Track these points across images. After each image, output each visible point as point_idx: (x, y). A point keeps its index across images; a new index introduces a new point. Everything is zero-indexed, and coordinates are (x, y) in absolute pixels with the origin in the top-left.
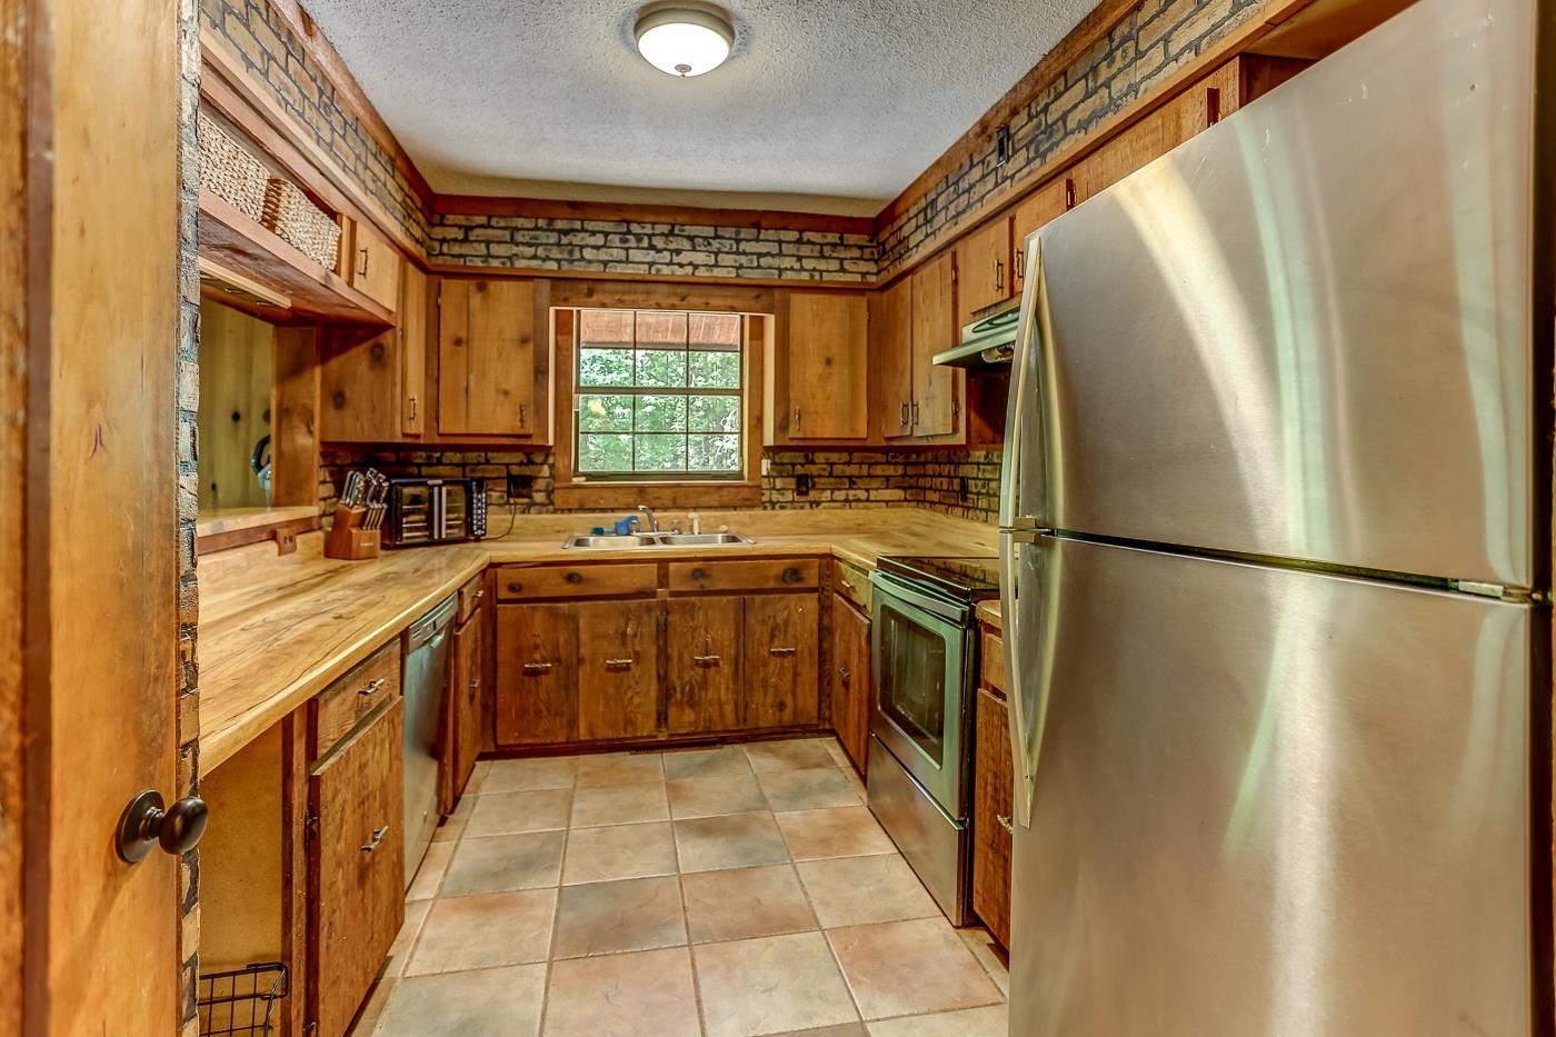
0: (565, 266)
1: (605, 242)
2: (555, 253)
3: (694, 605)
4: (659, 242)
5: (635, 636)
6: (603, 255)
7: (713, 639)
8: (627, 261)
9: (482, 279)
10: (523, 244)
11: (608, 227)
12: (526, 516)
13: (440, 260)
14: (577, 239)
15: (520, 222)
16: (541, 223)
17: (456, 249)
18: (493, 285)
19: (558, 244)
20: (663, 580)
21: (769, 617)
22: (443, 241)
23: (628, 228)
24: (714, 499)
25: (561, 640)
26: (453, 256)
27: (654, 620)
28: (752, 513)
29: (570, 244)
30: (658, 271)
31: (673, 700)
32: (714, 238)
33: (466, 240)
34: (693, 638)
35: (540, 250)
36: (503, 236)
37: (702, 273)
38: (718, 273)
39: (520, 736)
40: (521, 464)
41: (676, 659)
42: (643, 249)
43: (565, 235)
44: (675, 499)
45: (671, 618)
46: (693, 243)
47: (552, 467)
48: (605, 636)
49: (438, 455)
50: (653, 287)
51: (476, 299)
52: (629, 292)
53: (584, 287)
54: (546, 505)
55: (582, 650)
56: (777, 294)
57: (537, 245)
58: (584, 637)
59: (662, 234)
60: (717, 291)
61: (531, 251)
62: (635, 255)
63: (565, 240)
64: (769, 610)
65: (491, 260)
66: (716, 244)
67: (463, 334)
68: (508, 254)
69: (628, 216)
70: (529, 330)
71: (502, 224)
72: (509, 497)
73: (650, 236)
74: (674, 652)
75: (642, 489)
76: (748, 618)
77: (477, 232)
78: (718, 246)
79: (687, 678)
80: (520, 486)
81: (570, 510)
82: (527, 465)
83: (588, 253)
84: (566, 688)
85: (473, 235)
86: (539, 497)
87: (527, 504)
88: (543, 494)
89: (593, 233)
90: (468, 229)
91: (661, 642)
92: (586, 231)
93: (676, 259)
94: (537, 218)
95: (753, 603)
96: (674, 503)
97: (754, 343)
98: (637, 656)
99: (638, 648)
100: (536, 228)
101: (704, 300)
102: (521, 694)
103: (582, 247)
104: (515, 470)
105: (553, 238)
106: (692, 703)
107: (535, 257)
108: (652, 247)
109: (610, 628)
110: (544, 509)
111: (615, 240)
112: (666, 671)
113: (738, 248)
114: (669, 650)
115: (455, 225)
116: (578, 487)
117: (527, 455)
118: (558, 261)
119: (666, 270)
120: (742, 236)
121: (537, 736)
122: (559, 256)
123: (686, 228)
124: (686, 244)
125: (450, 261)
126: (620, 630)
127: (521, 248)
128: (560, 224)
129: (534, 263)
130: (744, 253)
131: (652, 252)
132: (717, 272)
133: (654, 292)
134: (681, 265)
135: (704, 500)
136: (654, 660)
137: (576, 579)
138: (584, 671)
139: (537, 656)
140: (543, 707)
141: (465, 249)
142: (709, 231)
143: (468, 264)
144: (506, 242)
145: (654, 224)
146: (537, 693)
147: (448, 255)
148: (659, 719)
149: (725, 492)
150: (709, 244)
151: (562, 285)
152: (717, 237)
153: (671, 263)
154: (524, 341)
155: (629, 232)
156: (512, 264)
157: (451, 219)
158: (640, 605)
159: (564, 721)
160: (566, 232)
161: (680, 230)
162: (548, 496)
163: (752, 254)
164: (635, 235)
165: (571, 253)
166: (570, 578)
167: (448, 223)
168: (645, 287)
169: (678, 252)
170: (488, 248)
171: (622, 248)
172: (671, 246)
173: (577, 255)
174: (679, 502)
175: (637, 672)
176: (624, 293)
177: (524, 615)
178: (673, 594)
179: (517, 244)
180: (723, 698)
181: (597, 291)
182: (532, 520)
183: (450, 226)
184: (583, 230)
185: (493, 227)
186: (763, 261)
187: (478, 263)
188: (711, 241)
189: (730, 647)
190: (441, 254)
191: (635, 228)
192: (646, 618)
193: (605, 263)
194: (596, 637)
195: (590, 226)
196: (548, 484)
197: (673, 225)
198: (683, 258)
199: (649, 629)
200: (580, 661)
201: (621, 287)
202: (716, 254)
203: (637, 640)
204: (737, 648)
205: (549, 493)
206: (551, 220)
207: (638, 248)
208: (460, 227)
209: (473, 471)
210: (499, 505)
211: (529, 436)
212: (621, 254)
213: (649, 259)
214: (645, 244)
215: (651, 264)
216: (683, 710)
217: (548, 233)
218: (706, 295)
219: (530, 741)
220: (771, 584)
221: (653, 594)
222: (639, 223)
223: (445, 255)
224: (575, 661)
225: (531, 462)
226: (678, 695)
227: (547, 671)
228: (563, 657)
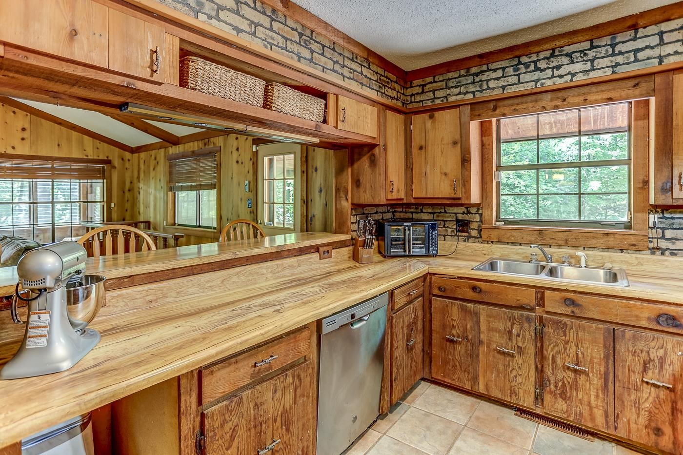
0: (478, 95)
1: (503, 74)
2: (472, 88)
3: (565, 324)
4: (542, 65)
5: (518, 335)
6: (502, 83)
7: (583, 354)
8: (519, 82)
9: (431, 111)
10: (452, 87)
11: (504, 64)
12: (465, 243)
13: (411, 106)
14: (484, 77)
15: (451, 75)
16: (463, 72)
17: (418, 98)
18: (437, 114)
19: (473, 83)
20: (541, 301)
21: (642, 351)
22: (413, 95)
23: (519, 61)
24: (601, 242)
25: (468, 327)
26: (417, 102)
27: (532, 328)
28: (639, 256)
29: (481, 81)
30: (542, 84)
31: (548, 389)
32: (589, 50)
33: (423, 92)
34: (565, 349)
35: (462, 88)
36: (442, 85)
37: (580, 78)
38: (595, 75)
39: (444, 376)
40: (464, 213)
41: (550, 361)
42: (530, 72)
43: (477, 76)
44: (566, 240)
45: (546, 330)
46: (571, 57)
47: (481, 215)
48: (497, 331)
49: (421, 207)
50: (539, 96)
51: (429, 124)
52: (522, 103)
53: (491, 105)
54: (478, 238)
55: (482, 336)
56: (658, 79)
57: (461, 86)
58: (483, 327)
59: (545, 58)
60: (594, 88)
61: (458, 90)
62: (525, 77)
63: (477, 79)
64: (641, 345)
65: (435, 100)
66: (591, 54)
67: (423, 143)
68: (444, 95)
69: (518, 53)
70: (458, 137)
71: (441, 79)
72: (457, 232)
73: (535, 62)
74: (549, 355)
75: (540, 232)
76: (617, 347)
77: (428, 86)
78: (594, 54)
79: (560, 377)
80: (463, 226)
81: (492, 242)
82: (467, 214)
83: (492, 84)
84: (471, 357)
85: (426, 89)
86: (474, 233)
87: (467, 236)
88: (476, 231)
89: (495, 70)
90: (424, 86)
91: (539, 345)
92: (491, 70)
93: (556, 73)
94: (460, 71)
95: (624, 336)
96: (566, 243)
97: (641, 123)
98: (520, 350)
99: (520, 344)
100: (460, 76)
101: (582, 98)
102: (445, 352)
103: (488, 81)
104: (460, 217)
105: (470, 79)
106: (563, 396)
107: (460, 93)
108: (537, 69)
109: (501, 325)
110: (477, 240)
111: (510, 71)
112: (542, 366)
113: (613, 51)
114: (545, 352)
115: (418, 86)
116: (497, 228)
117: (467, 208)
118: (473, 93)
119: (549, 83)
120: (617, 40)
121: (454, 380)
122: (474, 89)
123: (565, 48)
124: (566, 60)
125: (416, 105)
126: (507, 329)
127: (452, 90)
128: (474, 70)
129: (459, 97)
130: (621, 53)
131: (537, 73)
132: (593, 75)
133: (541, 99)
134: (561, 76)
135: (593, 242)
136: (533, 356)
137: (478, 290)
138: (483, 349)
139: (454, 332)
140: (457, 364)
141: (423, 97)
142: (586, 45)
143: (424, 105)
144: (443, 89)
145: (538, 53)
146: (454, 354)
147: (415, 102)
148: (536, 398)
149: (611, 238)
150: (585, 55)
151: (477, 106)
152: (592, 47)
153: (553, 76)
154: (455, 143)
155: (520, 63)
156: (447, 100)
157: (415, 82)
158: (522, 315)
159: (470, 377)
160: (477, 74)
161: (559, 52)
162: (479, 233)
163: (628, 52)
164: (524, 64)
165: (481, 86)
166: (474, 288)
167: (414, 85)
168: (533, 97)
169: (558, 67)
170: (434, 95)
171: (515, 75)
172: (552, 65)
173: (485, 86)
174: (570, 243)
175: (519, 360)
176: (518, 104)
177: (447, 306)
178: (547, 313)
179: (449, 88)
180: (593, 403)
181: (499, 107)
182: (469, 246)
183: (415, 86)
184: (488, 70)
185: (436, 82)
186: (640, 55)
187: (429, 103)
188: (587, 52)
189: (600, 365)
190: (411, 102)
191: (525, 59)
192: (526, 325)
193: (503, 88)
194: (490, 329)
195: (492, 66)
196: (479, 226)
197: (554, 50)
198: (562, 71)
199: (529, 332)
200: (481, 342)
201: (516, 101)
202: (592, 61)
203: (519, 339)
204: (607, 367)
205: (480, 231)
206: (468, 69)
207: (526, 72)
208: (419, 86)
209: (438, 216)
210: (452, 236)
211: (459, 199)
212: (515, 79)
213: (535, 77)
214: (532, 68)
215: (536, 81)
216: (556, 398)
217: (467, 77)
218: (584, 94)
219: (450, 381)
220: (644, 324)
221: (532, 310)
222: (526, 56)
223: (413, 102)
224: (477, 342)
225: (469, 213)
226: (553, 387)
227: (460, 343)
228: (470, 337)
